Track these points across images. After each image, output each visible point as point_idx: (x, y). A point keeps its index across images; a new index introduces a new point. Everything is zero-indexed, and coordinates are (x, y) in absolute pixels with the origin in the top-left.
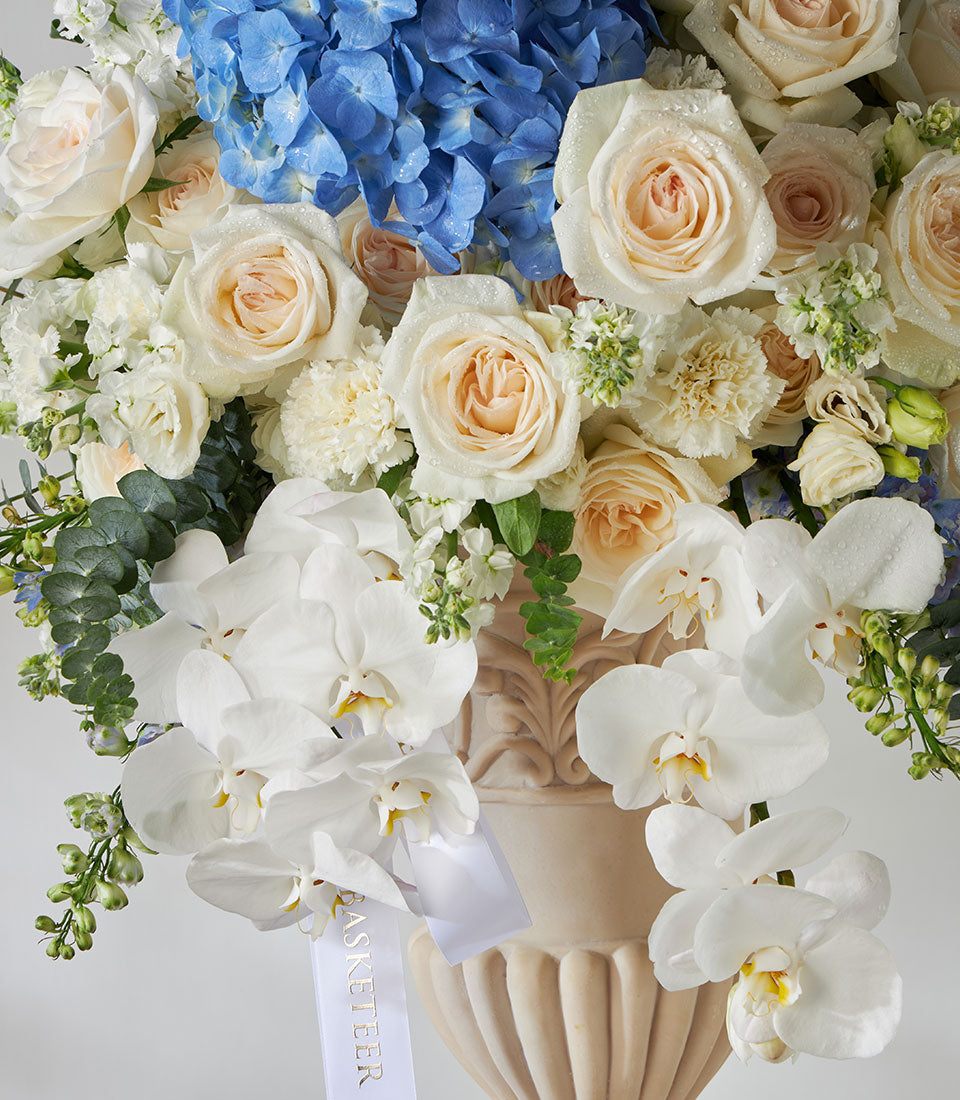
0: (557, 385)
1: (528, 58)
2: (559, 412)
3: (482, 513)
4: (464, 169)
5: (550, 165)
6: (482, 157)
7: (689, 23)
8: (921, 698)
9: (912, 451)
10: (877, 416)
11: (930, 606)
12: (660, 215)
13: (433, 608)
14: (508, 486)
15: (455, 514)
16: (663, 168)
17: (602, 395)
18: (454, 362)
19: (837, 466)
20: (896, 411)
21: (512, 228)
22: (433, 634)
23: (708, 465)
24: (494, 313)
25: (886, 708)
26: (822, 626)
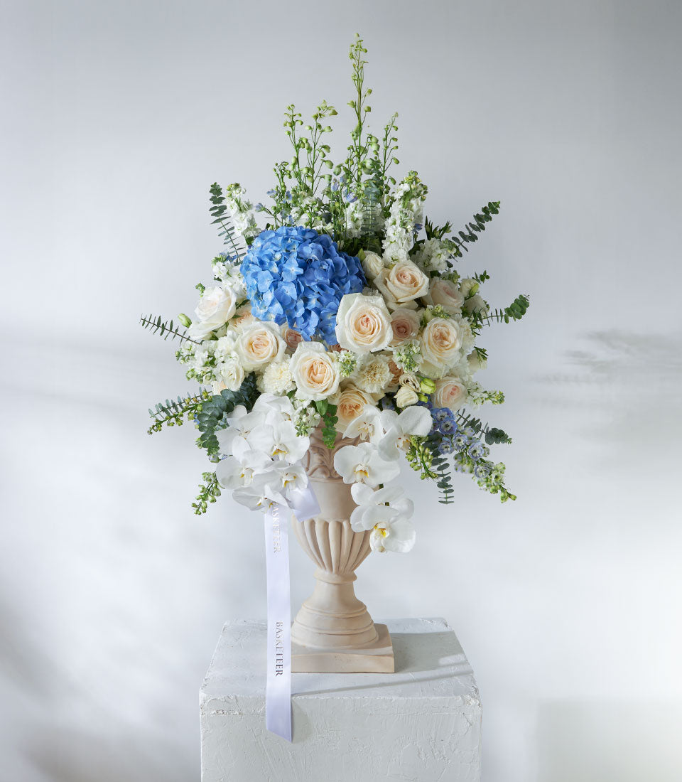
0: (334, 371)
1: (331, 286)
2: (334, 378)
3: (313, 404)
4: (314, 314)
5: (336, 314)
6: (318, 311)
7: (375, 281)
8: (425, 459)
9: (426, 395)
10: (417, 385)
11: (428, 436)
12: (363, 328)
13: (298, 427)
14: (320, 397)
15: (306, 404)
16: (364, 316)
17: (345, 374)
18: (308, 364)
19: (407, 397)
20: (422, 384)
21: (325, 331)
22: (298, 434)
23: (373, 395)
24: (319, 352)
25: (415, 461)
26: (400, 438)
